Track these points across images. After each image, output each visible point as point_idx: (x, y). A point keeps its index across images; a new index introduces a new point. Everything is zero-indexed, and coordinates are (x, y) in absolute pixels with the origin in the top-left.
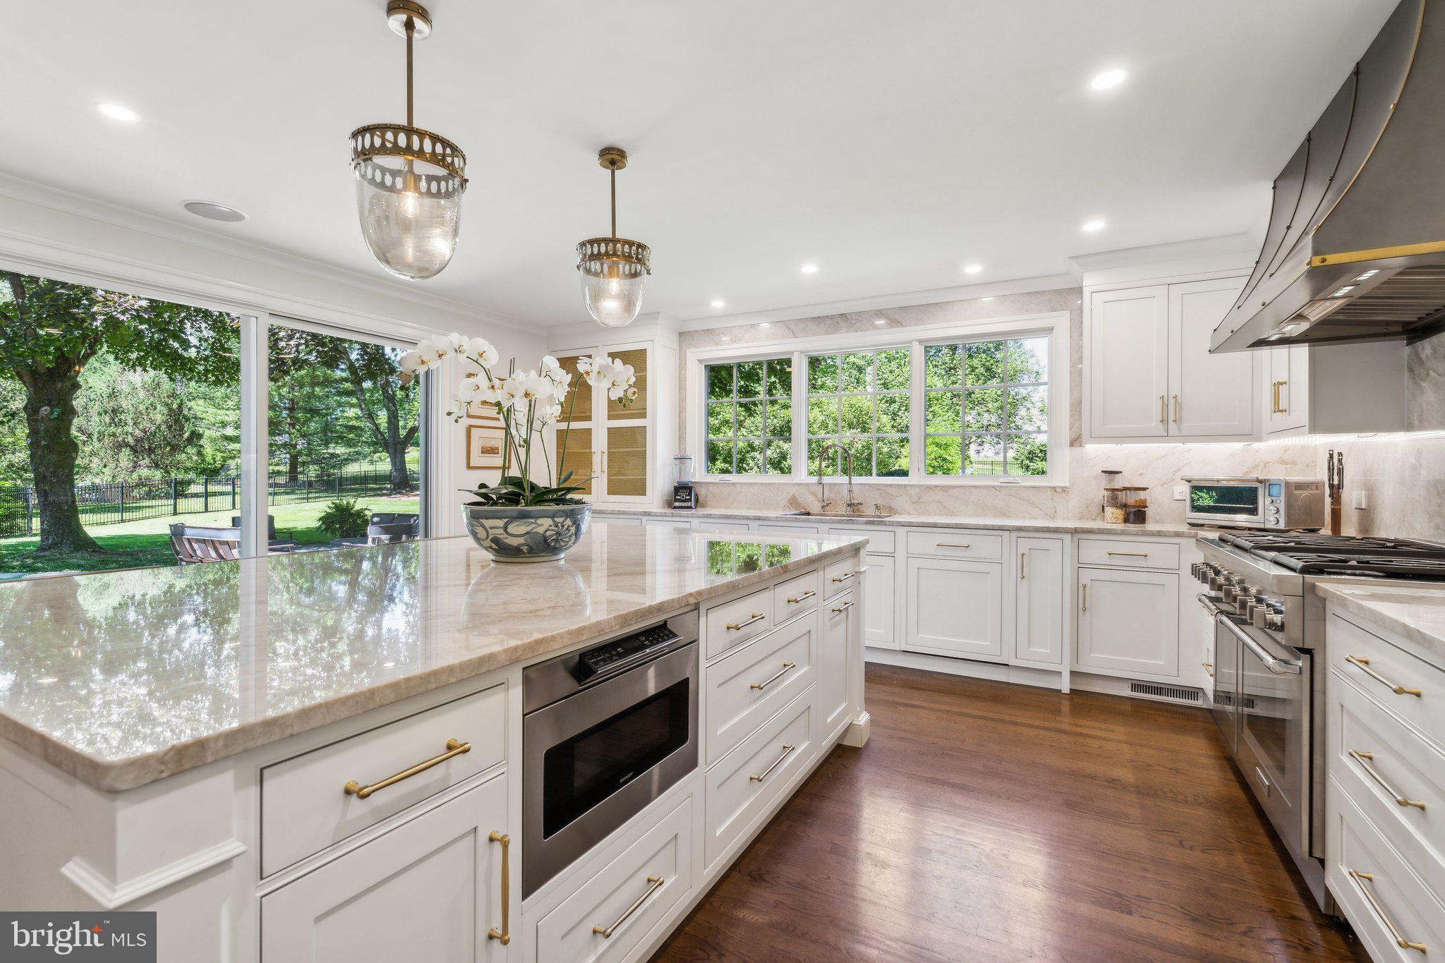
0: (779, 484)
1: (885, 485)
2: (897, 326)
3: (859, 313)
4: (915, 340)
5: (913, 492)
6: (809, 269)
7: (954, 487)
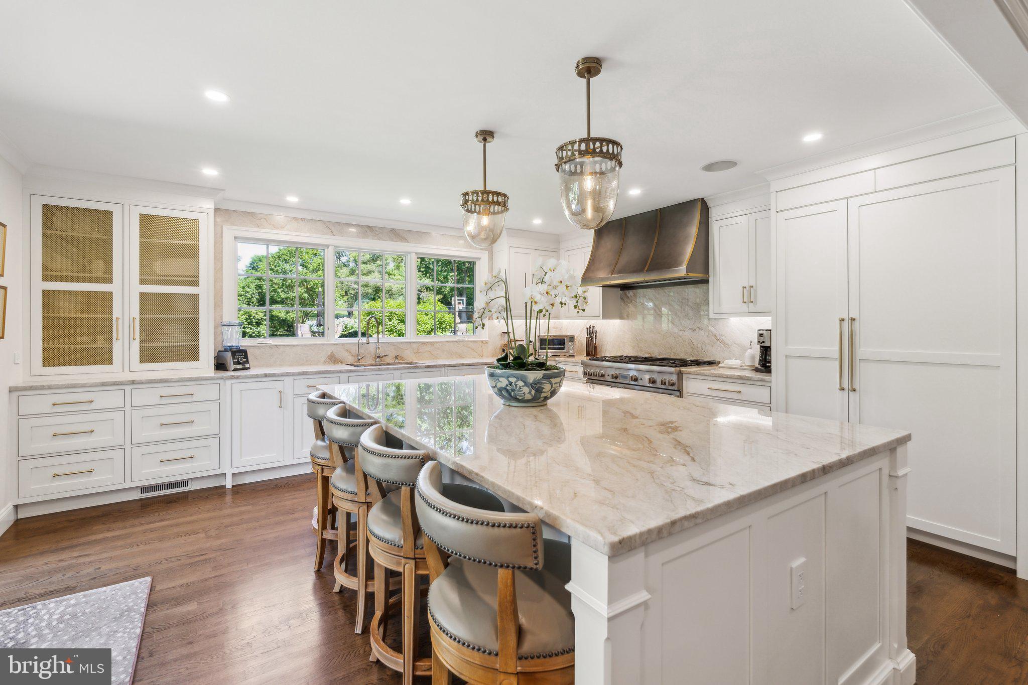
0: (319, 344)
1: (398, 343)
2: (405, 242)
3: (381, 228)
4: (414, 252)
5: (415, 346)
6: (405, 201)
7: (437, 342)
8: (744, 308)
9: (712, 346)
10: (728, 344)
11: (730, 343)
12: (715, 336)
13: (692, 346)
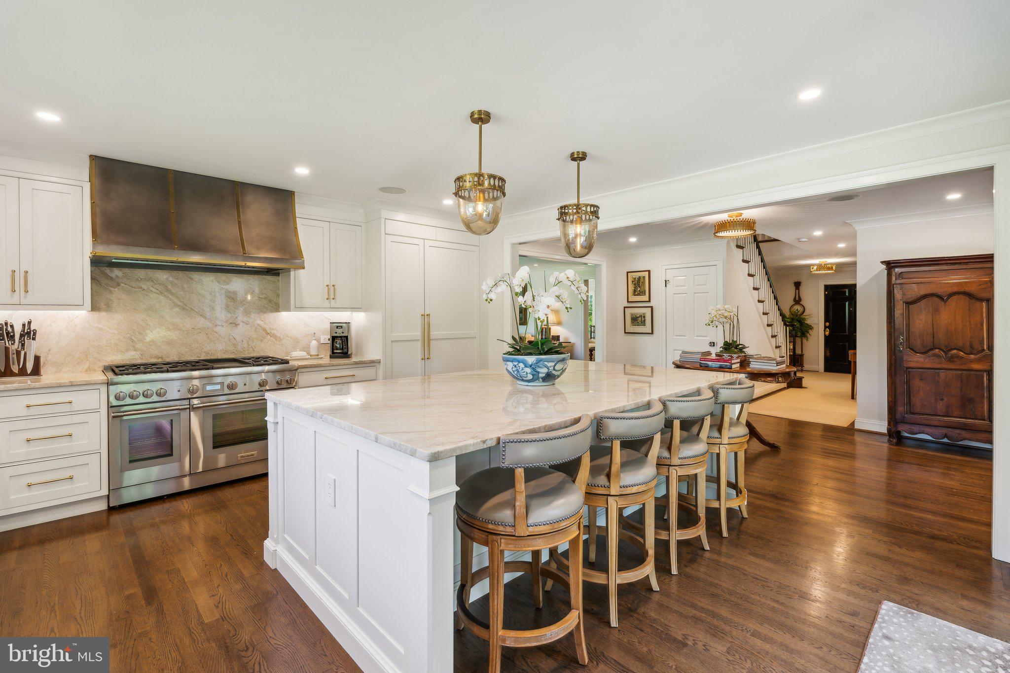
8: (326, 304)
9: (261, 341)
10: (279, 338)
11: (282, 337)
12: (264, 330)
13: (235, 342)
